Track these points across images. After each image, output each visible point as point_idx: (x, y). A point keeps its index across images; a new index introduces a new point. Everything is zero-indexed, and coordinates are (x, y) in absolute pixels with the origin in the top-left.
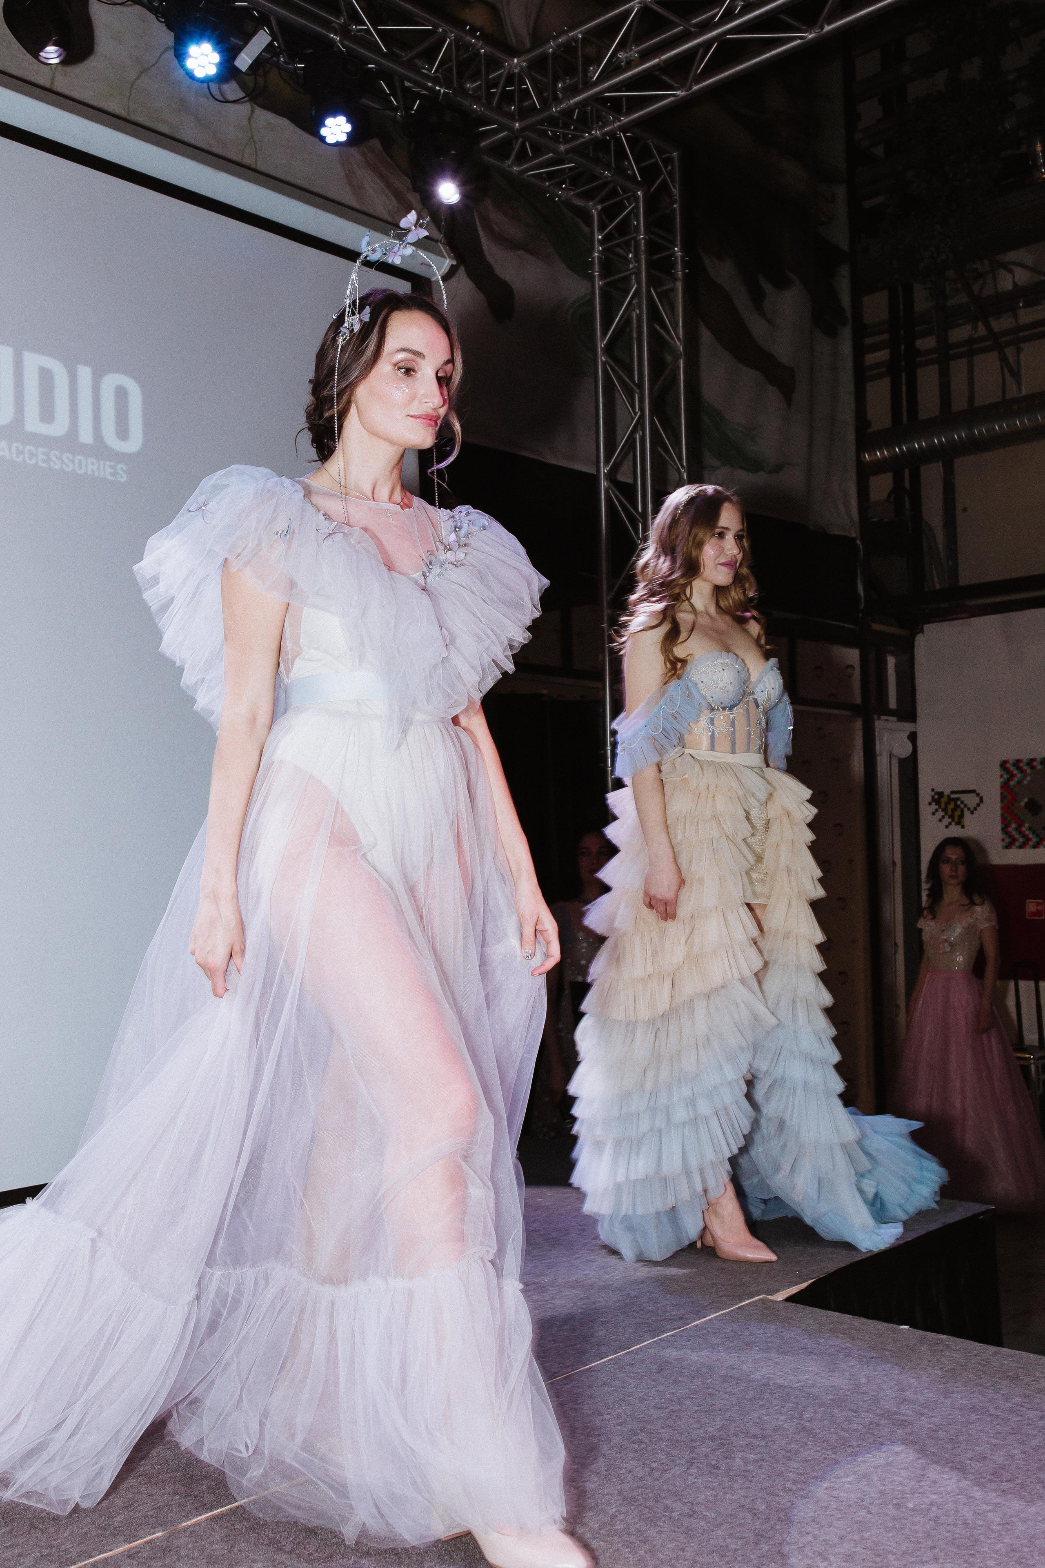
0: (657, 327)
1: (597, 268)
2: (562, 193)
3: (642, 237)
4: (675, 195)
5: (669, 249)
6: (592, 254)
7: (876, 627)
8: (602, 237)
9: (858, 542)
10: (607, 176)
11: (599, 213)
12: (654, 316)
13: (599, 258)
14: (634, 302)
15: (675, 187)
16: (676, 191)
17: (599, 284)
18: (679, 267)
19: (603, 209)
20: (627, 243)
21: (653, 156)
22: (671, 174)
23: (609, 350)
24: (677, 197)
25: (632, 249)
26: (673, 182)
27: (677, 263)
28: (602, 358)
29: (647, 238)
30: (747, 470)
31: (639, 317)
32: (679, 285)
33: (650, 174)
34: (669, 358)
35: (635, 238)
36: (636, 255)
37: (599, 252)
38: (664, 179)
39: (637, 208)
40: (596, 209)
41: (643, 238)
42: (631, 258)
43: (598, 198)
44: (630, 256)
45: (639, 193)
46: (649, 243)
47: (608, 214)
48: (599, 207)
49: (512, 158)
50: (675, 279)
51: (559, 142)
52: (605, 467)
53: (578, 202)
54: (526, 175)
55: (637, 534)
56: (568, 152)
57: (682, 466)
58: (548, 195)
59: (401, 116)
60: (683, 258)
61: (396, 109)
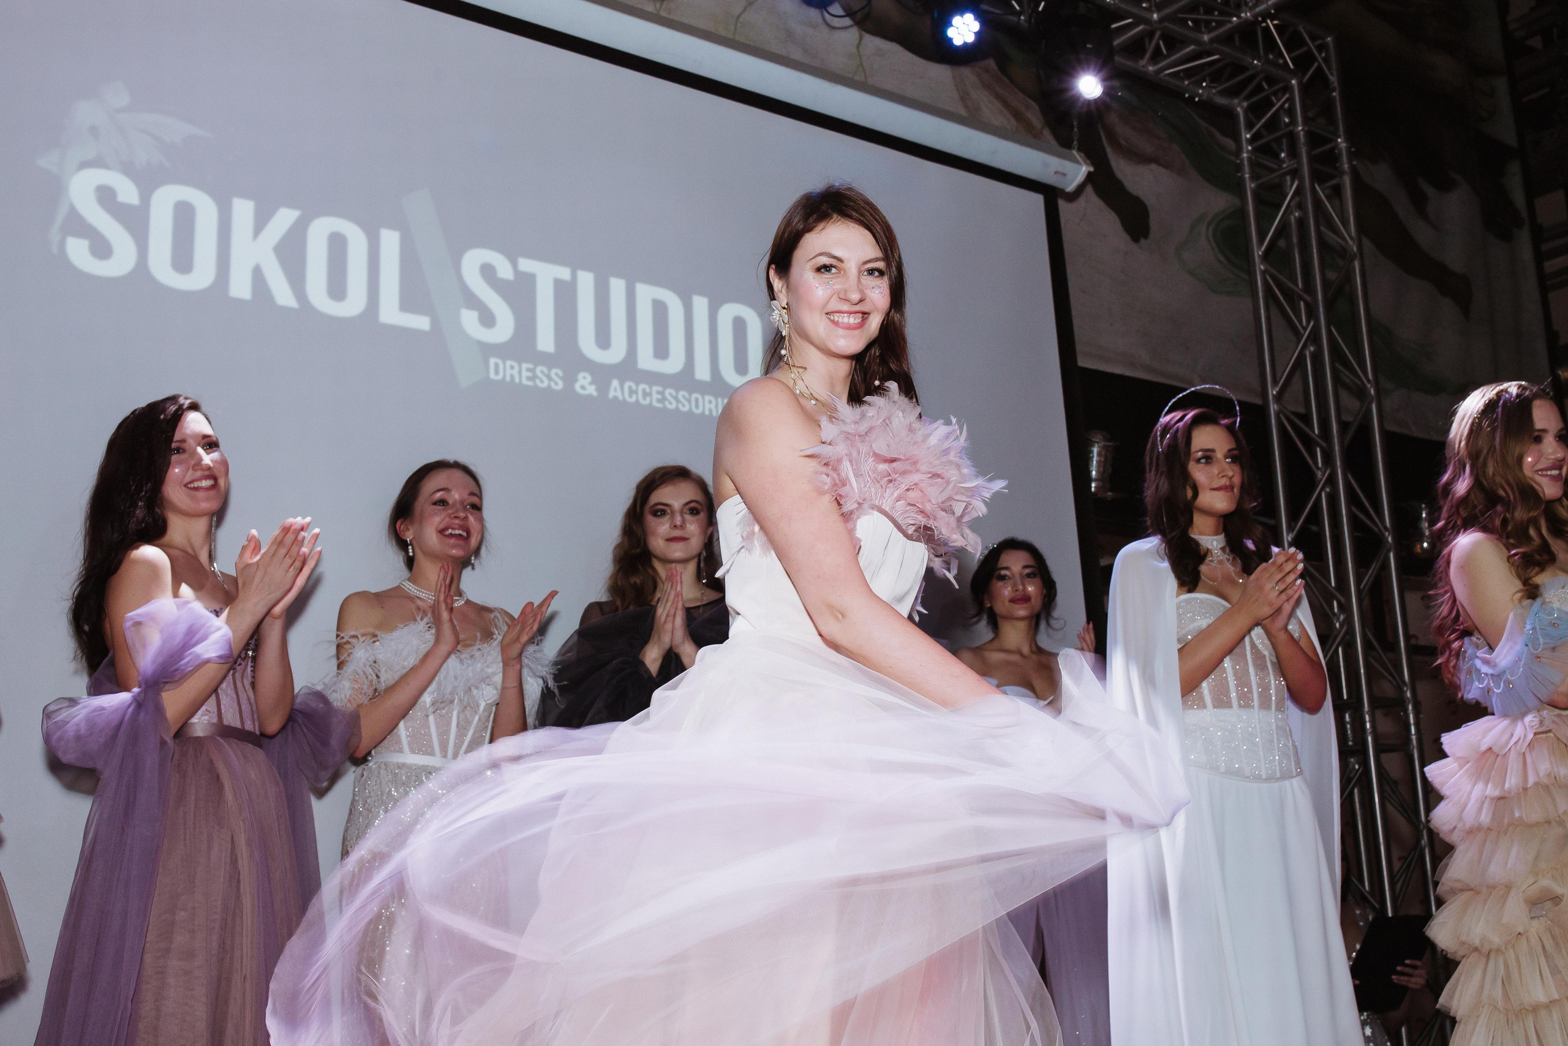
0: (1325, 229)
1: (1247, 169)
2: (1203, 91)
3: (1300, 128)
4: (1333, 83)
5: (1331, 141)
6: (1241, 155)
8: (1251, 136)
10: (1256, 66)
11: (1246, 111)
12: (1322, 217)
13: (1249, 159)
14: (1296, 199)
15: (1331, 74)
16: (1333, 78)
17: (1250, 188)
18: (1345, 159)
19: (1249, 105)
21: (1307, 43)
22: (1326, 60)
23: (1267, 258)
24: (1335, 85)
26: (1329, 68)
27: (1342, 155)
28: (1260, 267)
29: (1305, 129)
30: (1427, 392)
32: (1347, 180)
33: (1303, 61)
36: (1293, 153)
37: (1248, 151)
38: (1319, 67)
39: (1291, 100)
40: (1242, 107)
41: (1300, 131)
42: (1284, 157)
43: (1242, 96)
44: (1283, 155)
45: (1293, 82)
46: (1310, 134)
47: (1256, 110)
48: (1245, 104)
49: (1148, 56)
50: (1343, 173)
51: (1200, 32)
52: (1273, 388)
53: (1221, 101)
54: (1162, 75)
55: (1316, 463)
56: (1211, 41)
57: (1369, 381)
58: (1187, 95)
59: (1025, 20)
60: (1348, 149)
61: (1019, 14)
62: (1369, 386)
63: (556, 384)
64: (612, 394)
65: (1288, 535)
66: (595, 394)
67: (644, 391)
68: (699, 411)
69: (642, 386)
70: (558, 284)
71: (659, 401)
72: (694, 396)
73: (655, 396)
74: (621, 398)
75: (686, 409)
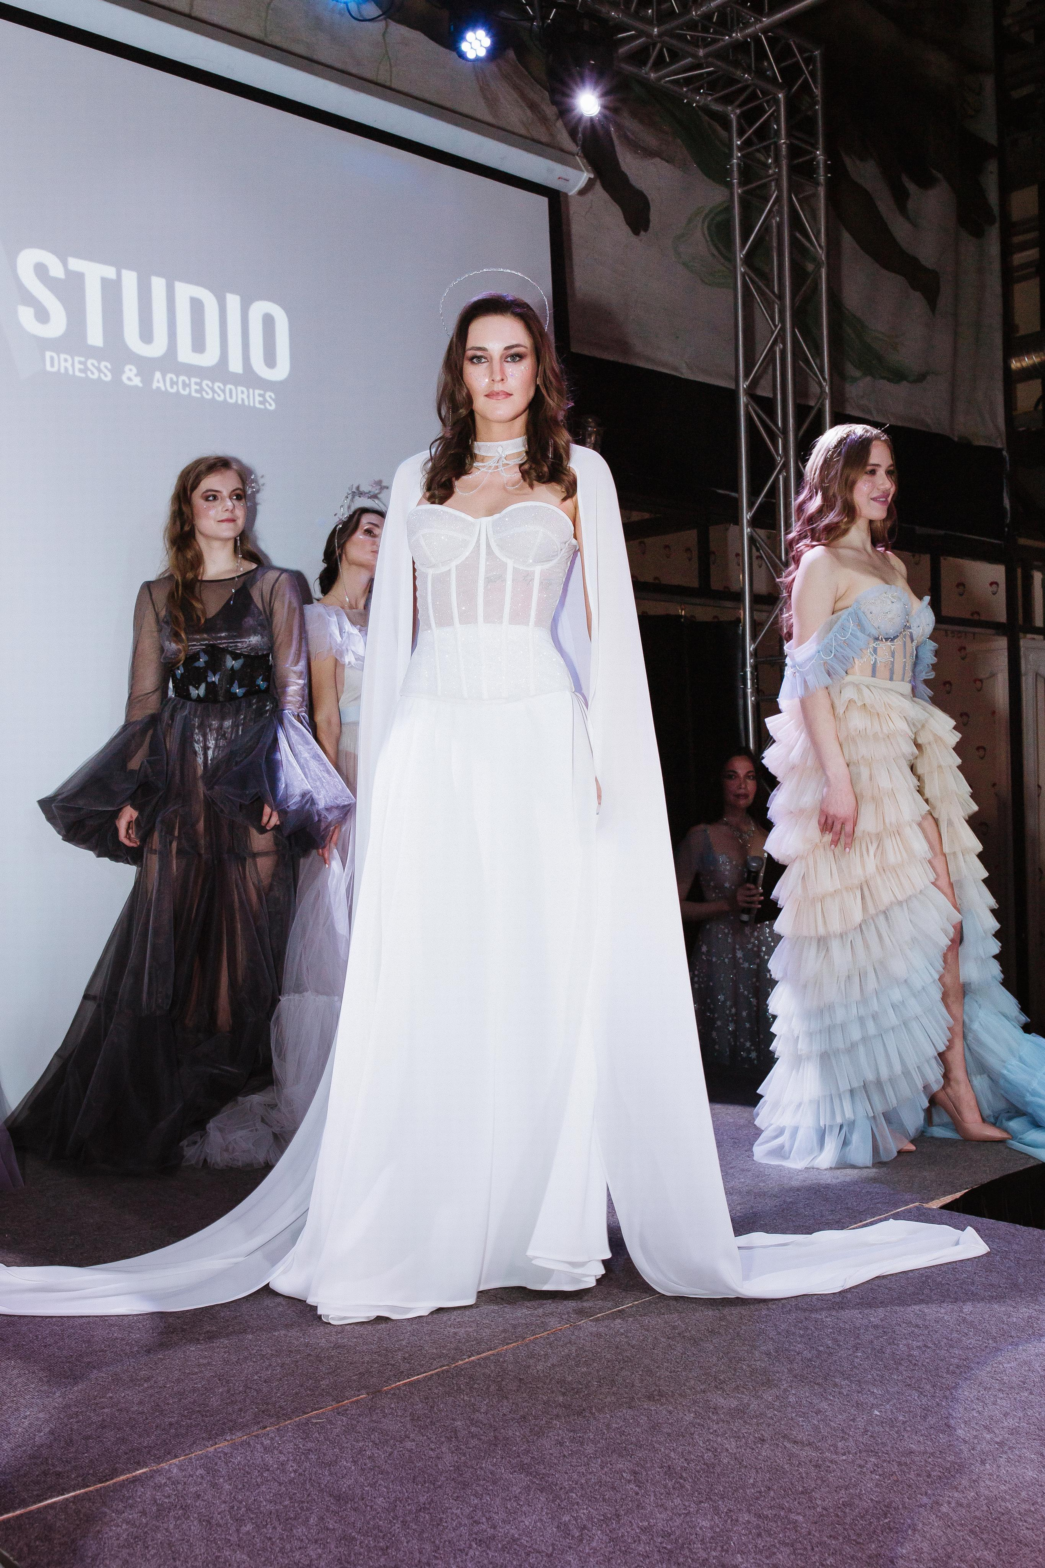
0: (798, 235)
1: (736, 174)
2: (701, 97)
3: (783, 141)
4: (817, 96)
5: (811, 153)
6: (730, 161)
7: (1022, 541)
8: (742, 143)
9: (1005, 453)
10: (747, 80)
11: (739, 118)
12: (796, 223)
13: (739, 165)
14: (774, 209)
15: (816, 88)
16: (817, 92)
17: (738, 192)
18: (821, 171)
19: (742, 113)
20: (767, 149)
21: (795, 56)
22: (813, 74)
23: (748, 260)
24: (819, 98)
25: (772, 154)
26: (815, 83)
27: (820, 167)
28: (741, 269)
29: (788, 142)
30: (889, 380)
31: (780, 226)
32: (822, 191)
33: (791, 74)
34: (810, 267)
35: (776, 144)
36: (777, 160)
37: (738, 158)
38: (806, 81)
39: (778, 110)
40: (735, 114)
41: (784, 143)
42: (771, 163)
43: (737, 103)
44: (770, 161)
45: (780, 95)
46: (791, 147)
47: (748, 118)
48: (738, 111)
49: (649, 65)
50: (818, 184)
51: (698, 46)
52: (744, 381)
53: (717, 107)
54: (663, 82)
55: (777, 450)
56: (707, 56)
57: (824, 379)
58: (685, 101)
59: (538, 26)
60: (825, 161)
61: (532, 19)
62: (825, 384)
63: (106, 375)
64: (155, 385)
65: (747, 513)
66: (140, 385)
67: (184, 382)
68: (233, 401)
69: (182, 378)
70: (105, 281)
71: (197, 391)
72: (229, 386)
73: (194, 387)
74: (163, 388)
75: (221, 399)
